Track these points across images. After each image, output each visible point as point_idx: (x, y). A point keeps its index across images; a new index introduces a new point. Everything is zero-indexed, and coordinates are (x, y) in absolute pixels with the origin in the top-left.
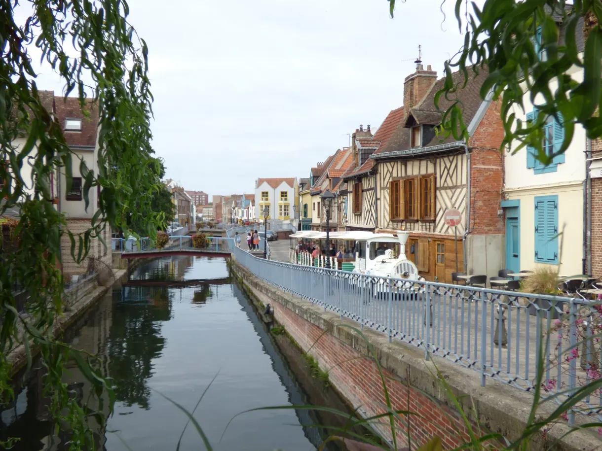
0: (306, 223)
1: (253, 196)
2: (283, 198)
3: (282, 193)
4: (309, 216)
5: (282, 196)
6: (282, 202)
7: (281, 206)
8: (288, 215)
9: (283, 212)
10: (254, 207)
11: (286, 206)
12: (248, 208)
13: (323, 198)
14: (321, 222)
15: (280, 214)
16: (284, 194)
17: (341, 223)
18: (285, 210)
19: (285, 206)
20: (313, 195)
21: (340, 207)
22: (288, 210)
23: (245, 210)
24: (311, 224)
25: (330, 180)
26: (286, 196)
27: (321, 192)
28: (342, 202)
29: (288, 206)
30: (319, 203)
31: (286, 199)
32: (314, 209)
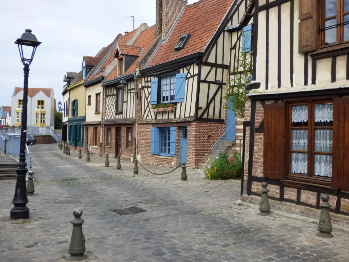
0: (75, 123)
1: (10, 108)
2: (40, 106)
3: (39, 102)
4: (80, 114)
5: (39, 104)
6: (39, 110)
7: (37, 114)
8: (44, 122)
9: (39, 119)
10: (10, 117)
11: (43, 114)
12: (6, 118)
13: (107, 87)
14: (103, 118)
15: (37, 121)
16: (41, 103)
17: (141, 118)
18: (41, 118)
19: (41, 114)
20: (87, 86)
21: (141, 94)
22: (44, 118)
23: (3, 120)
24: (84, 123)
25: (121, 60)
26: (43, 104)
27: (103, 78)
28: (143, 87)
29: (44, 114)
30: (98, 95)
31: (42, 108)
32: (89, 104)
